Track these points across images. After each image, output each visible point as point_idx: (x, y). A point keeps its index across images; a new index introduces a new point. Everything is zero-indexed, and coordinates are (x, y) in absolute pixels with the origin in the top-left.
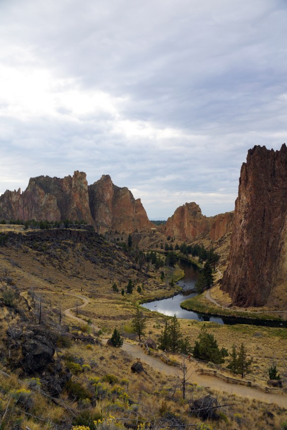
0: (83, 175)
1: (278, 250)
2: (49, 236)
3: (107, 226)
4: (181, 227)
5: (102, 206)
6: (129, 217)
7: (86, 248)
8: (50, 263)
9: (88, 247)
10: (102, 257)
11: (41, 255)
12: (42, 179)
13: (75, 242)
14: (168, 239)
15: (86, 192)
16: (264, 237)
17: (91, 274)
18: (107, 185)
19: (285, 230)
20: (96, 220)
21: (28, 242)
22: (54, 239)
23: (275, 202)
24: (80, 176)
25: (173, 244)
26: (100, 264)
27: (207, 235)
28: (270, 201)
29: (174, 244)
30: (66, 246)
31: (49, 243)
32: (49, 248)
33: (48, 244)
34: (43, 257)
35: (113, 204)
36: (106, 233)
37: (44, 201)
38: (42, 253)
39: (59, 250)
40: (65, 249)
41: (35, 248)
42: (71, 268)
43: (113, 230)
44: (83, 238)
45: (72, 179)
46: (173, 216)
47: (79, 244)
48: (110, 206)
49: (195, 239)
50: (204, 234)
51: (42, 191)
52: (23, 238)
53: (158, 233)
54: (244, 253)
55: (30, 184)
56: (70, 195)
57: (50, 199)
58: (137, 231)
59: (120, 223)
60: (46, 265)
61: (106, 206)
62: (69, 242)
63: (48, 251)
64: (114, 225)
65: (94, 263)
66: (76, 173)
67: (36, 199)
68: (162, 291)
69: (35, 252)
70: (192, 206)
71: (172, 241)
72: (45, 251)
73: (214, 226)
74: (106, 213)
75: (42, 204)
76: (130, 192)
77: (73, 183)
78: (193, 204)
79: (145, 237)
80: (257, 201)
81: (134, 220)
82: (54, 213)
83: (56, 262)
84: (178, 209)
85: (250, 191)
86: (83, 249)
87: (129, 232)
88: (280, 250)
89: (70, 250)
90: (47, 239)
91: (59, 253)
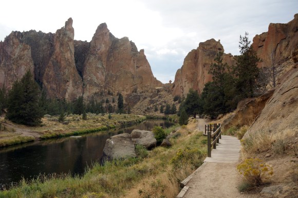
3: (97, 85)
4: (193, 80)
5: (92, 59)
6: (127, 73)
20: (84, 77)
35: (108, 57)
36: (96, 94)
37: (17, 52)
43: (106, 90)
48: (104, 59)
51: (17, 41)
53: (162, 93)
57: (23, 50)
58: (135, 91)
59: (115, 81)
61: (98, 60)
64: (107, 83)
67: (9, 50)
70: (208, 45)
74: (97, 68)
75: (15, 55)
79: (145, 98)
81: (133, 77)
82: (26, 65)
87: (125, 93)
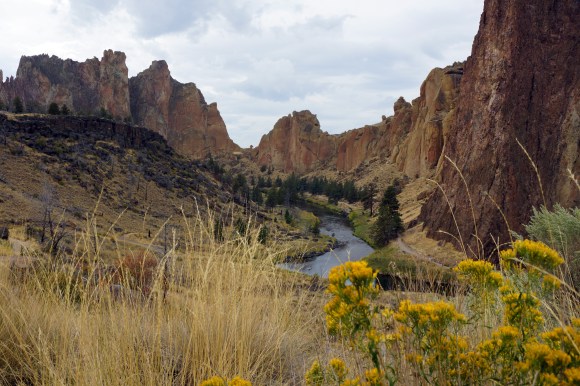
0: (120, 57)
1: (556, 157)
2: (69, 128)
4: (284, 150)
5: (151, 111)
6: (196, 132)
7: (145, 159)
8: (74, 179)
9: (148, 158)
10: (177, 176)
11: (54, 161)
12: (45, 60)
13: (123, 146)
14: (263, 170)
15: (125, 86)
16: (534, 131)
17: (161, 207)
18: (162, 78)
19: (568, 120)
21: (23, 134)
22: (80, 135)
23: (553, 63)
24: (115, 59)
25: (272, 177)
26: (174, 189)
27: (331, 164)
28: (543, 62)
29: (274, 177)
30: (107, 151)
31: (69, 141)
32: (71, 150)
33: (69, 144)
34: (57, 165)
35: (171, 109)
37: (48, 97)
38: (55, 157)
39: (92, 156)
40: (104, 156)
41: (40, 148)
42: (120, 193)
44: (138, 141)
45: (99, 63)
46: (271, 133)
47: (131, 151)
48: (166, 112)
49: (308, 170)
50: (323, 162)
51: (45, 80)
52: (11, 126)
53: (244, 160)
54: (498, 160)
55: (21, 65)
56: (96, 90)
57: (60, 95)
59: (182, 142)
60: (65, 181)
61: (159, 112)
62: (111, 144)
63: (68, 155)
65: (164, 186)
66: (108, 54)
67: (34, 93)
68: (299, 243)
69: (40, 155)
70: (303, 116)
71: (269, 173)
72: (61, 156)
73: (343, 148)
76: (199, 92)
77: (102, 70)
78: (306, 113)
80: (522, 59)
81: (204, 138)
83: (87, 178)
84: (280, 120)
85: (510, 36)
86: (140, 160)
88: (559, 159)
89: (113, 158)
90: (66, 133)
91: (93, 162)
